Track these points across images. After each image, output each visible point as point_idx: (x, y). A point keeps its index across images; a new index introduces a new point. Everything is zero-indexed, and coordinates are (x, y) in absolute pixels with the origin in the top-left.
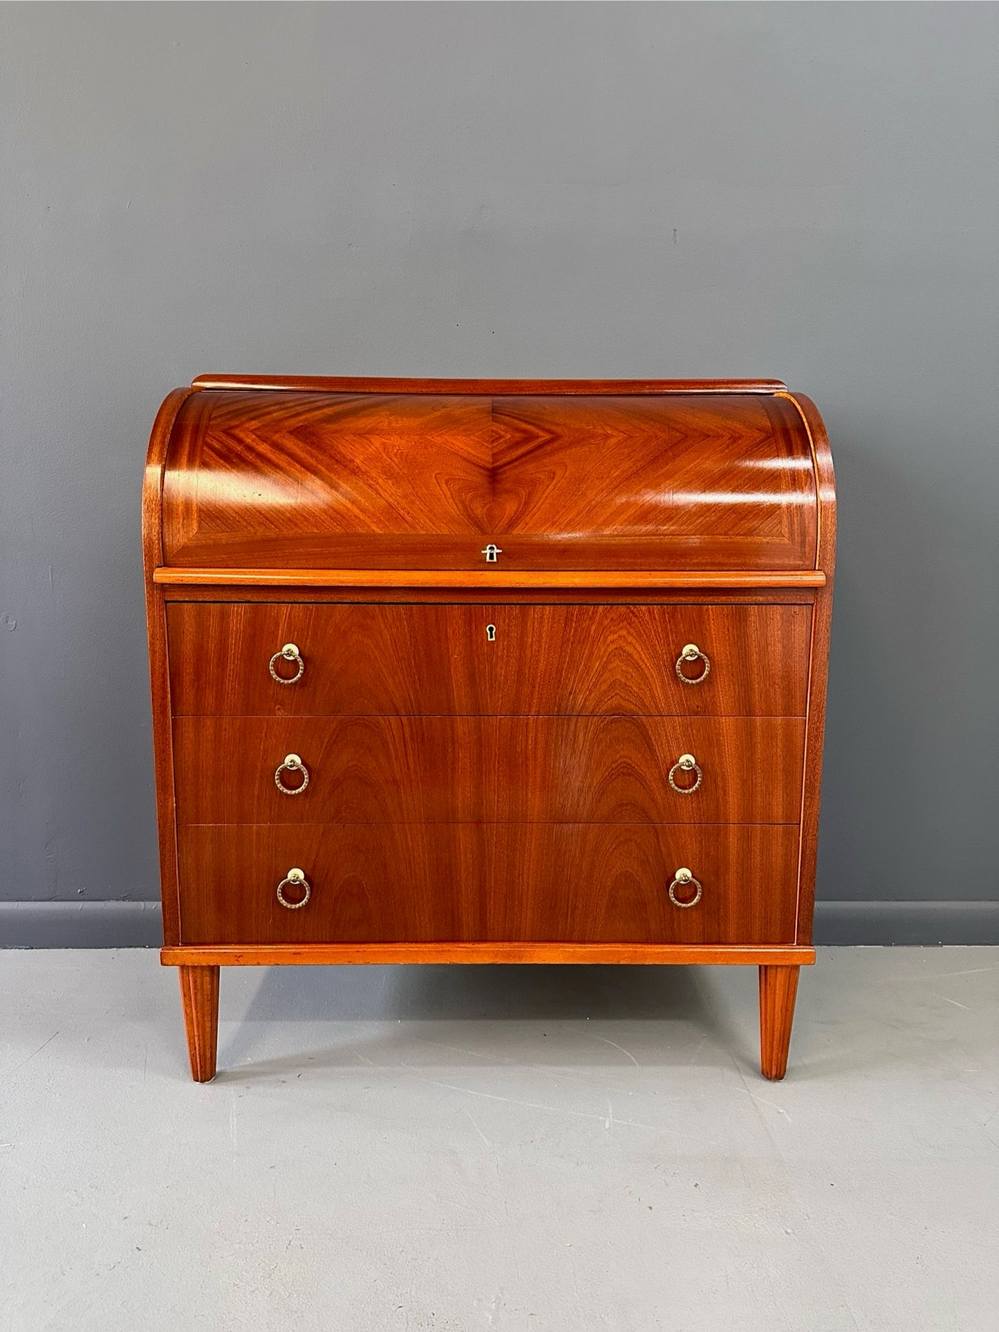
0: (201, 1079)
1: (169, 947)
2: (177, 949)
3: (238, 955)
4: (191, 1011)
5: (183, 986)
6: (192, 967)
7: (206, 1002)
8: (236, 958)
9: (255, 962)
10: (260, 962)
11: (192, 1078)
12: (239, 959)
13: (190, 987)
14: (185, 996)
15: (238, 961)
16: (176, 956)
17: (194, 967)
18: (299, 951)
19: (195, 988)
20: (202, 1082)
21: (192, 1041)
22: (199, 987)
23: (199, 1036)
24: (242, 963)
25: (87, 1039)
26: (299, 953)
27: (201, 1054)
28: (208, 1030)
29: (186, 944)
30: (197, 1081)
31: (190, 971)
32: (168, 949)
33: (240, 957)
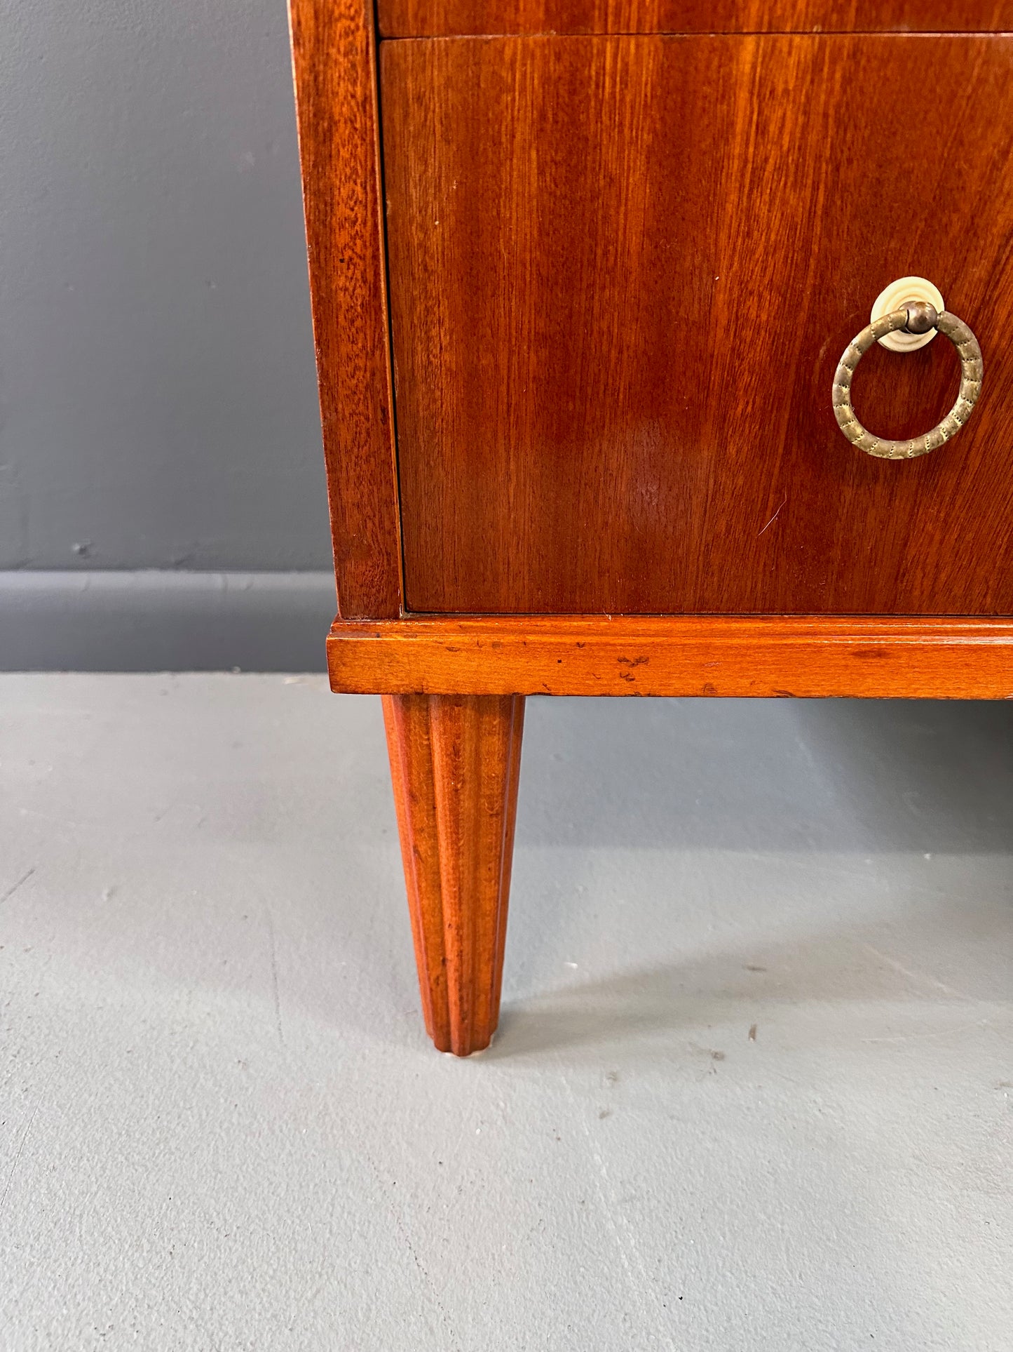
0: (462, 1043)
1: (359, 621)
2: (391, 631)
3: (631, 656)
4: (435, 848)
5: (409, 765)
6: (444, 698)
7: (484, 820)
8: (624, 668)
9: (697, 684)
10: (715, 683)
11: (431, 1042)
12: (634, 671)
13: (431, 772)
14: (413, 797)
15: (630, 679)
16: (387, 655)
17: (453, 701)
18: (883, 641)
19: (454, 772)
20: (463, 1053)
21: (434, 939)
22: (466, 771)
23: (459, 928)
24: (643, 685)
25: (106, 891)
26: (880, 653)
27: (465, 979)
28: (488, 906)
29: (420, 611)
30: (446, 1048)
31: (435, 713)
32: (355, 631)
33: (638, 661)
